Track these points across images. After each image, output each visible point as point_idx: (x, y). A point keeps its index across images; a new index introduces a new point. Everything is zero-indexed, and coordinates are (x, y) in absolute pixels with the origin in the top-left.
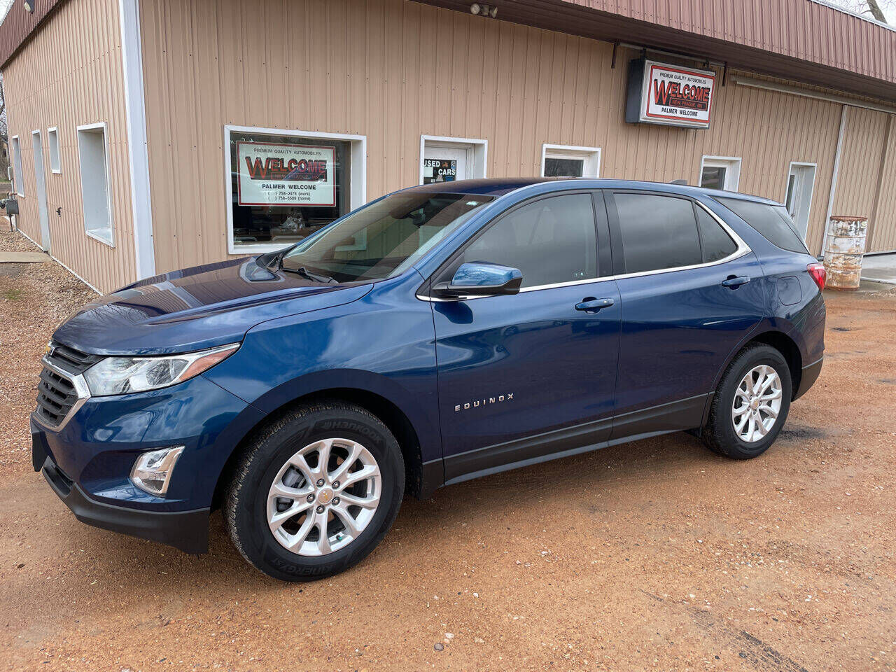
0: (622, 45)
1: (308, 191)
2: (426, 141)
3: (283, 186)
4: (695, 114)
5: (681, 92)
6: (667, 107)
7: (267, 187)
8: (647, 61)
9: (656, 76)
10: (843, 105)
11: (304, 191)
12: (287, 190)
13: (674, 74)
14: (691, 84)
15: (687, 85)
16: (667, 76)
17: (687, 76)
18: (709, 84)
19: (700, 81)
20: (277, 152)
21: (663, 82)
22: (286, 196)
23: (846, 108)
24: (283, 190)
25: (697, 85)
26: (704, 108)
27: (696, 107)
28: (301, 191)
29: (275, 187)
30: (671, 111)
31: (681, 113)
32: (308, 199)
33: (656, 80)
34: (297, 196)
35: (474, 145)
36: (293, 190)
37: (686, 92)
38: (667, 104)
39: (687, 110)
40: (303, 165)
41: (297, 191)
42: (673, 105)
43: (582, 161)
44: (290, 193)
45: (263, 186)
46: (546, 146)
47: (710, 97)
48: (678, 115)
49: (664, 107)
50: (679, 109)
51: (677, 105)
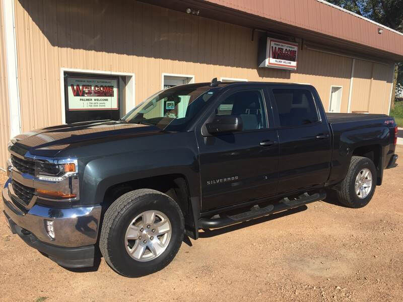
0: (256, 30)
1: (104, 102)
2: (165, 76)
3: (91, 100)
4: (290, 63)
5: (284, 53)
7: (83, 100)
8: (268, 38)
9: (271, 44)
10: (353, 58)
11: (102, 102)
12: (93, 101)
13: (280, 44)
14: (288, 49)
15: (286, 49)
16: (278, 45)
17: (286, 45)
18: (296, 49)
19: (292, 48)
20: (88, 82)
21: (276, 48)
22: (93, 105)
23: (354, 60)
24: (91, 102)
25: (291, 49)
26: (294, 60)
27: (290, 60)
28: (100, 102)
29: (87, 100)
30: (280, 62)
32: (104, 106)
33: (272, 47)
34: (99, 105)
35: (187, 78)
36: (96, 102)
37: (286, 53)
38: (277, 59)
39: (287, 61)
40: (102, 89)
41: (99, 102)
42: (280, 59)
44: (95, 103)
45: (81, 100)
47: (296, 55)
48: (283, 63)
50: (283, 61)
51: (282, 59)
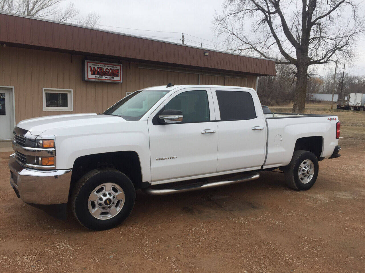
0: (74, 55)
4: (113, 78)
5: (104, 70)
6: (97, 76)
8: (86, 61)
9: (90, 65)
10: (199, 74)
13: (100, 65)
14: (109, 68)
15: (107, 69)
16: (96, 65)
17: (107, 65)
18: (119, 68)
19: (114, 67)
21: (94, 67)
25: (112, 68)
26: (118, 76)
27: (113, 75)
30: (100, 77)
31: (105, 77)
33: (91, 67)
37: (107, 71)
38: (98, 75)
39: (108, 77)
42: (100, 75)
43: (67, 94)
46: (44, 89)
47: (120, 72)
48: (104, 78)
49: (96, 76)
50: (104, 77)
51: (103, 75)
